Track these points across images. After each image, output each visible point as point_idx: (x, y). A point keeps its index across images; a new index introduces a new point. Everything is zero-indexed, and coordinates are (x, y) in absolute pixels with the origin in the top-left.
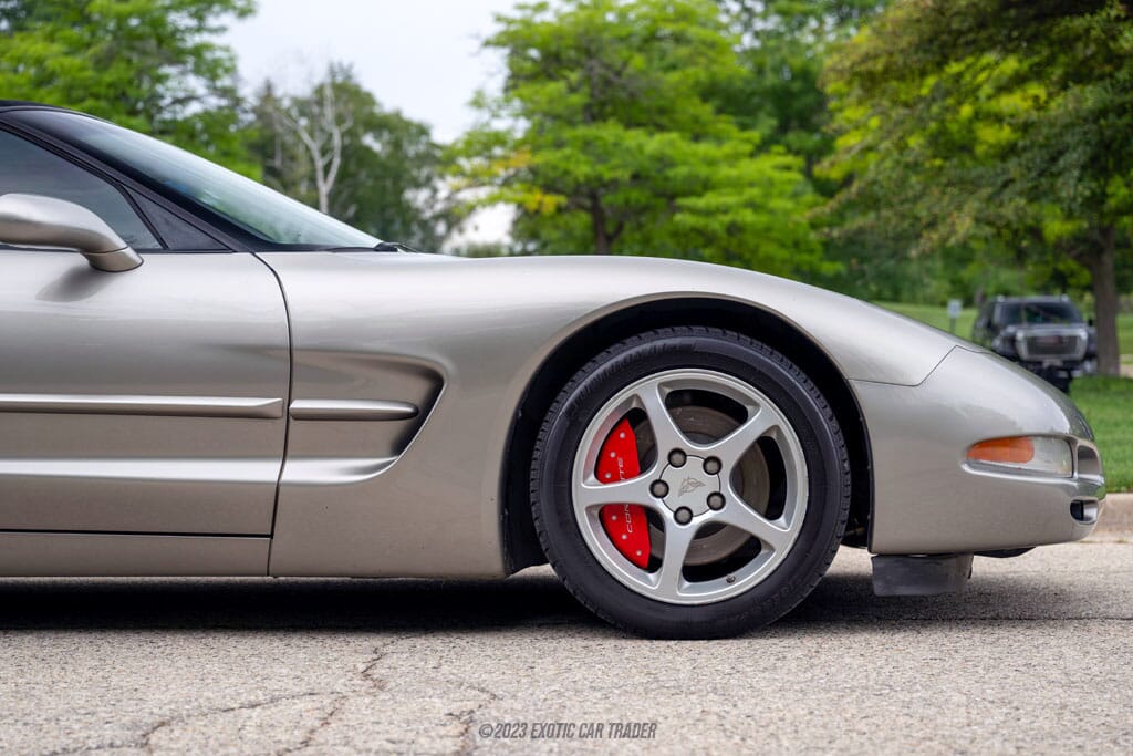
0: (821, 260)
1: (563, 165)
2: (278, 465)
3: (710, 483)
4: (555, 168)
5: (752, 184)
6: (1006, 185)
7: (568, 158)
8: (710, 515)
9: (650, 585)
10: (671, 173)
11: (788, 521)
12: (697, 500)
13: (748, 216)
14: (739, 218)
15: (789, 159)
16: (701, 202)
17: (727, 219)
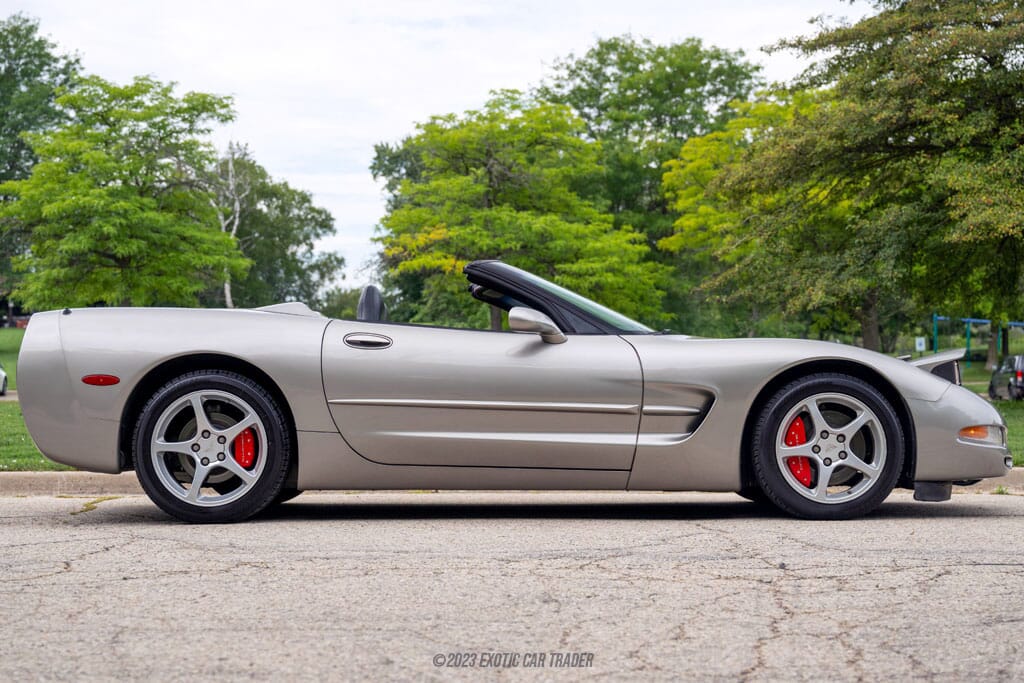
0: (661, 311)
1: (470, 238)
2: (635, 436)
3: (840, 447)
4: (465, 240)
5: (612, 254)
6: (843, 269)
7: (474, 233)
8: (840, 462)
9: (813, 495)
10: (551, 245)
11: (877, 463)
12: (833, 455)
13: (610, 278)
14: (603, 279)
15: (637, 235)
16: (575, 267)
17: (594, 279)
